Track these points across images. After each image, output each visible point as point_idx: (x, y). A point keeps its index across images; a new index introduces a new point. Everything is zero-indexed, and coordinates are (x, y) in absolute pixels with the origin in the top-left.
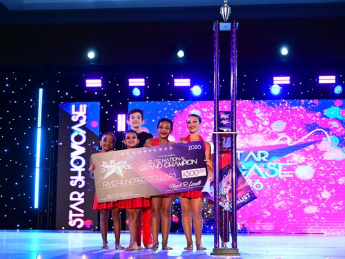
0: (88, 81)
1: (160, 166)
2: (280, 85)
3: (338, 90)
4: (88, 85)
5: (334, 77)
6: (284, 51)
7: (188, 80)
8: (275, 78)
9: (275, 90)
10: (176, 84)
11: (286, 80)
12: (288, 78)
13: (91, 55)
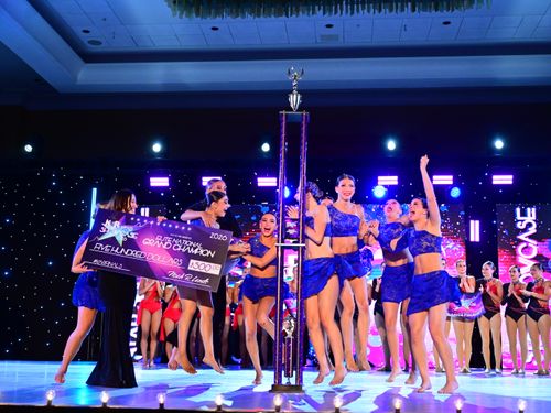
0: (152, 179)
1: (168, 245)
2: (386, 186)
3: (455, 193)
4: (152, 184)
5: (451, 177)
6: (391, 145)
7: (275, 179)
8: (380, 178)
9: (379, 192)
10: (259, 184)
11: (393, 180)
12: (396, 178)
13: (157, 148)
